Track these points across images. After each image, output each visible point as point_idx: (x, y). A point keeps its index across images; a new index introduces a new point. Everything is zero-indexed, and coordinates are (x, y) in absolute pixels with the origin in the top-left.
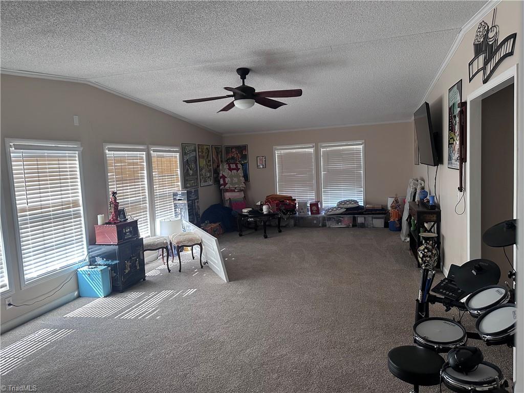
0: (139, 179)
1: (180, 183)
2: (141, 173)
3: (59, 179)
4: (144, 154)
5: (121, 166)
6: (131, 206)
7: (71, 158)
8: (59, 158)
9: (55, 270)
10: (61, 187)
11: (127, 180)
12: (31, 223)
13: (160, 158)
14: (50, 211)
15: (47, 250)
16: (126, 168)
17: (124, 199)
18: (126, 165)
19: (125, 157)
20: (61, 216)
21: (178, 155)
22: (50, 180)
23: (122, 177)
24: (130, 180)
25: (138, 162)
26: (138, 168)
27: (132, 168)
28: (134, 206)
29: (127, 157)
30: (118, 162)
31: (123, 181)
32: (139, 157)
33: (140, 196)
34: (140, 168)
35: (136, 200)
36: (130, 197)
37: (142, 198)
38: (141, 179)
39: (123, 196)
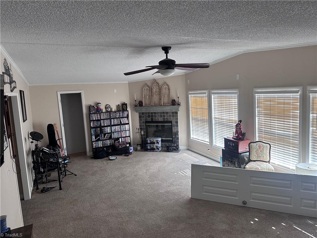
0: (290, 117)
2: (293, 112)
4: (299, 96)
5: (270, 104)
7: (234, 98)
11: (275, 116)
14: (224, 122)
16: (275, 107)
18: (275, 104)
19: (275, 97)
22: (225, 108)
23: (270, 113)
24: (279, 117)
25: (290, 102)
26: (290, 107)
27: (282, 107)
28: (282, 138)
29: (277, 97)
30: (267, 101)
31: (270, 115)
32: (292, 97)
33: (290, 132)
34: (292, 107)
35: (284, 133)
36: (277, 130)
37: (292, 135)
38: (293, 117)
39: (270, 127)
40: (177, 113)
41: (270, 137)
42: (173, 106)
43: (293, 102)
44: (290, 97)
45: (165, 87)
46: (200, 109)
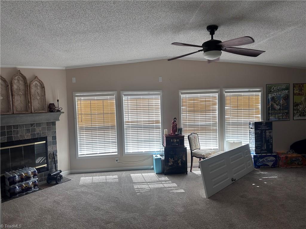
0: (210, 111)
1: (260, 116)
2: (212, 107)
3: (149, 109)
4: (217, 95)
5: (194, 102)
6: (200, 127)
7: (156, 99)
8: (149, 99)
9: (142, 152)
10: (149, 113)
11: (199, 111)
12: (131, 128)
13: (237, 97)
14: (142, 124)
15: (138, 141)
16: (198, 104)
17: (194, 122)
18: (198, 102)
19: (198, 97)
20: (148, 127)
21: (260, 94)
22: (143, 109)
23: (194, 109)
24: (201, 111)
25: (210, 100)
26: (210, 104)
27: (204, 104)
28: (204, 127)
29: (200, 97)
30: (191, 100)
31: (194, 111)
32: (212, 97)
33: (210, 122)
34: (212, 104)
35: (206, 124)
36: (200, 122)
37: (212, 123)
38: (212, 111)
39: (194, 120)
40: (54, 124)
41: (194, 129)
42: (52, 113)
43: (212, 100)
44: (210, 97)
45: (34, 83)
46: (97, 114)
